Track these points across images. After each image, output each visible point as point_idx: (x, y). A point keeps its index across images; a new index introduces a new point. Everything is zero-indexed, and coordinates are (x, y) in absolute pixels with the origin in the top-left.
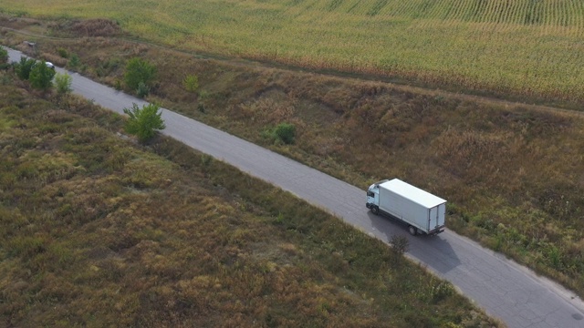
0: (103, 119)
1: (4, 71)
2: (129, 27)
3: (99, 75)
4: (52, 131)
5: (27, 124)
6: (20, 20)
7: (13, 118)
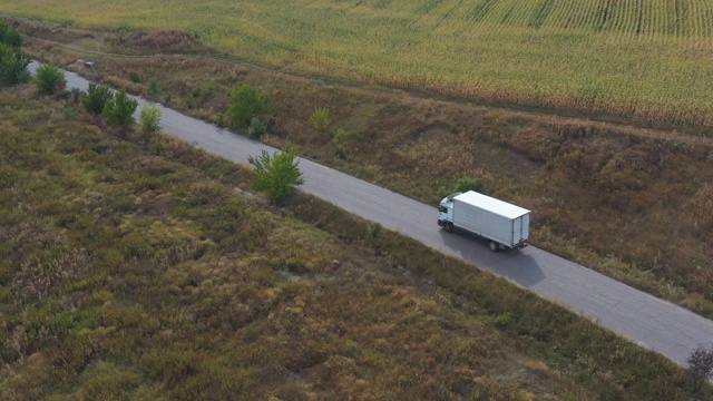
0: (212, 168)
1: (64, 102)
2: (214, 41)
3: (190, 107)
4: (152, 187)
5: (115, 176)
6: (67, 31)
7: (93, 167)
